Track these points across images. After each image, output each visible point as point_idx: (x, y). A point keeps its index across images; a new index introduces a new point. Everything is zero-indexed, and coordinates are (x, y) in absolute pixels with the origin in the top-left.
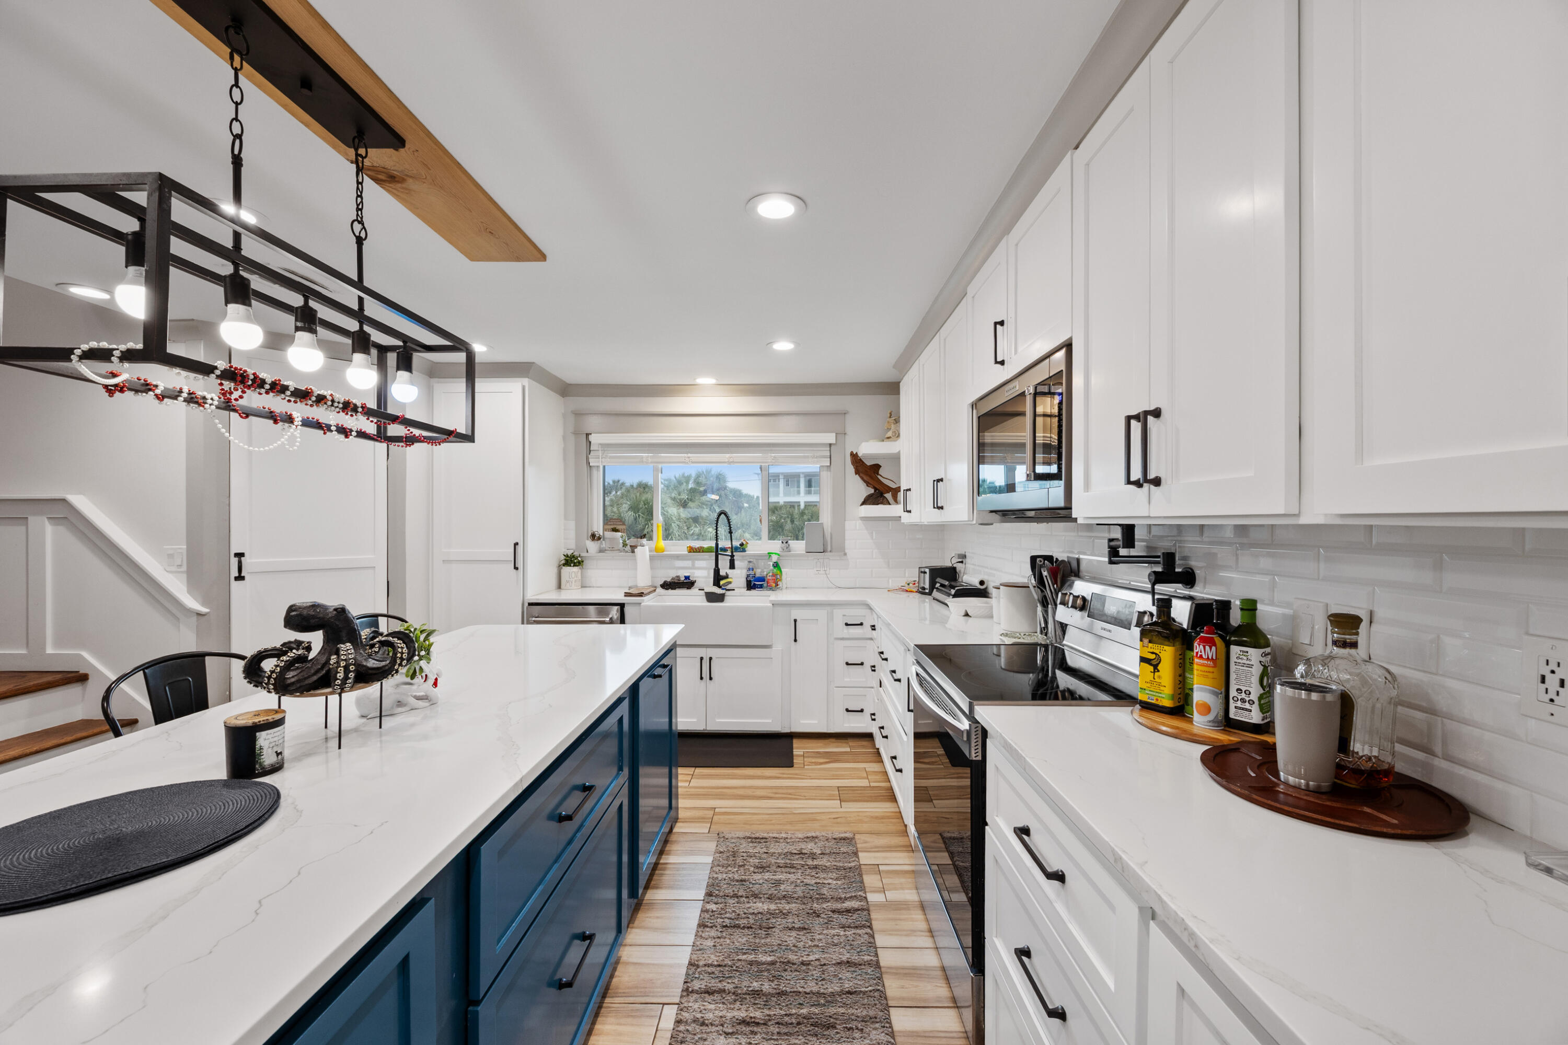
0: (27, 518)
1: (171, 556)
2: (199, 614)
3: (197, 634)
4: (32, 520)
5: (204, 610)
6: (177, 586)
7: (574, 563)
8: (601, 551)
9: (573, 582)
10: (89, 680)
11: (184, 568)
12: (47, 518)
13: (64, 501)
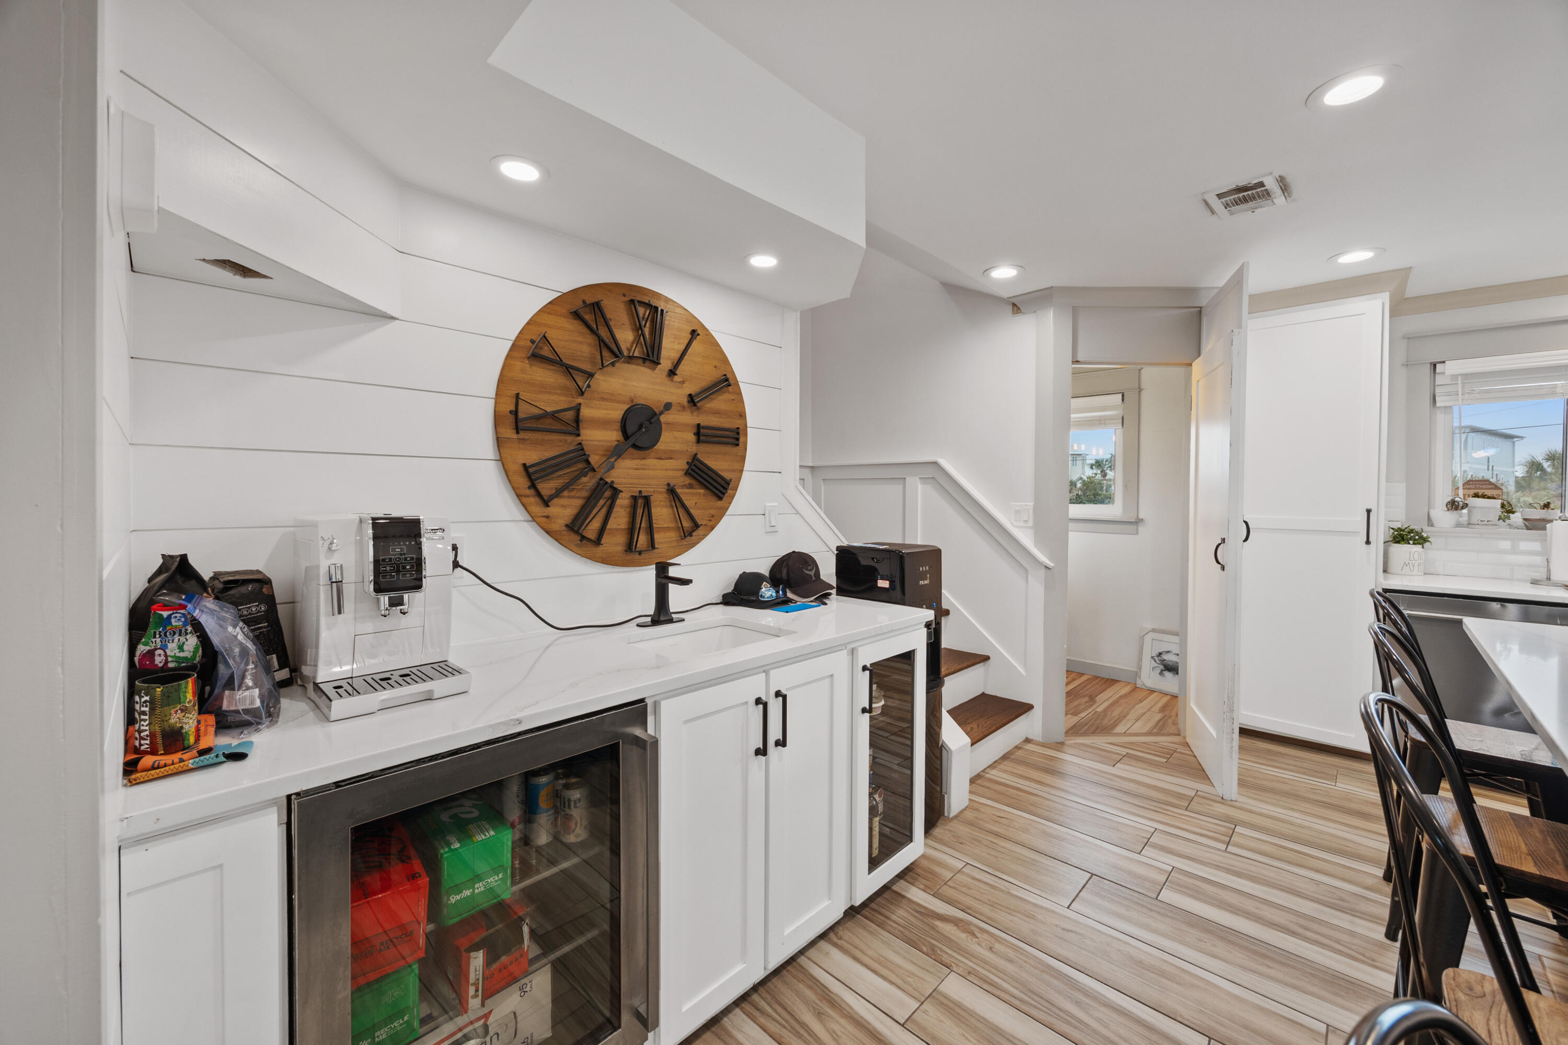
0: (905, 478)
1: (1018, 512)
2: (1046, 567)
3: (1045, 587)
4: (909, 480)
5: (1051, 564)
6: (1026, 539)
7: (1415, 540)
8: (1459, 525)
9: (1416, 565)
10: (950, 616)
11: (1031, 524)
12: (920, 478)
13: (935, 463)
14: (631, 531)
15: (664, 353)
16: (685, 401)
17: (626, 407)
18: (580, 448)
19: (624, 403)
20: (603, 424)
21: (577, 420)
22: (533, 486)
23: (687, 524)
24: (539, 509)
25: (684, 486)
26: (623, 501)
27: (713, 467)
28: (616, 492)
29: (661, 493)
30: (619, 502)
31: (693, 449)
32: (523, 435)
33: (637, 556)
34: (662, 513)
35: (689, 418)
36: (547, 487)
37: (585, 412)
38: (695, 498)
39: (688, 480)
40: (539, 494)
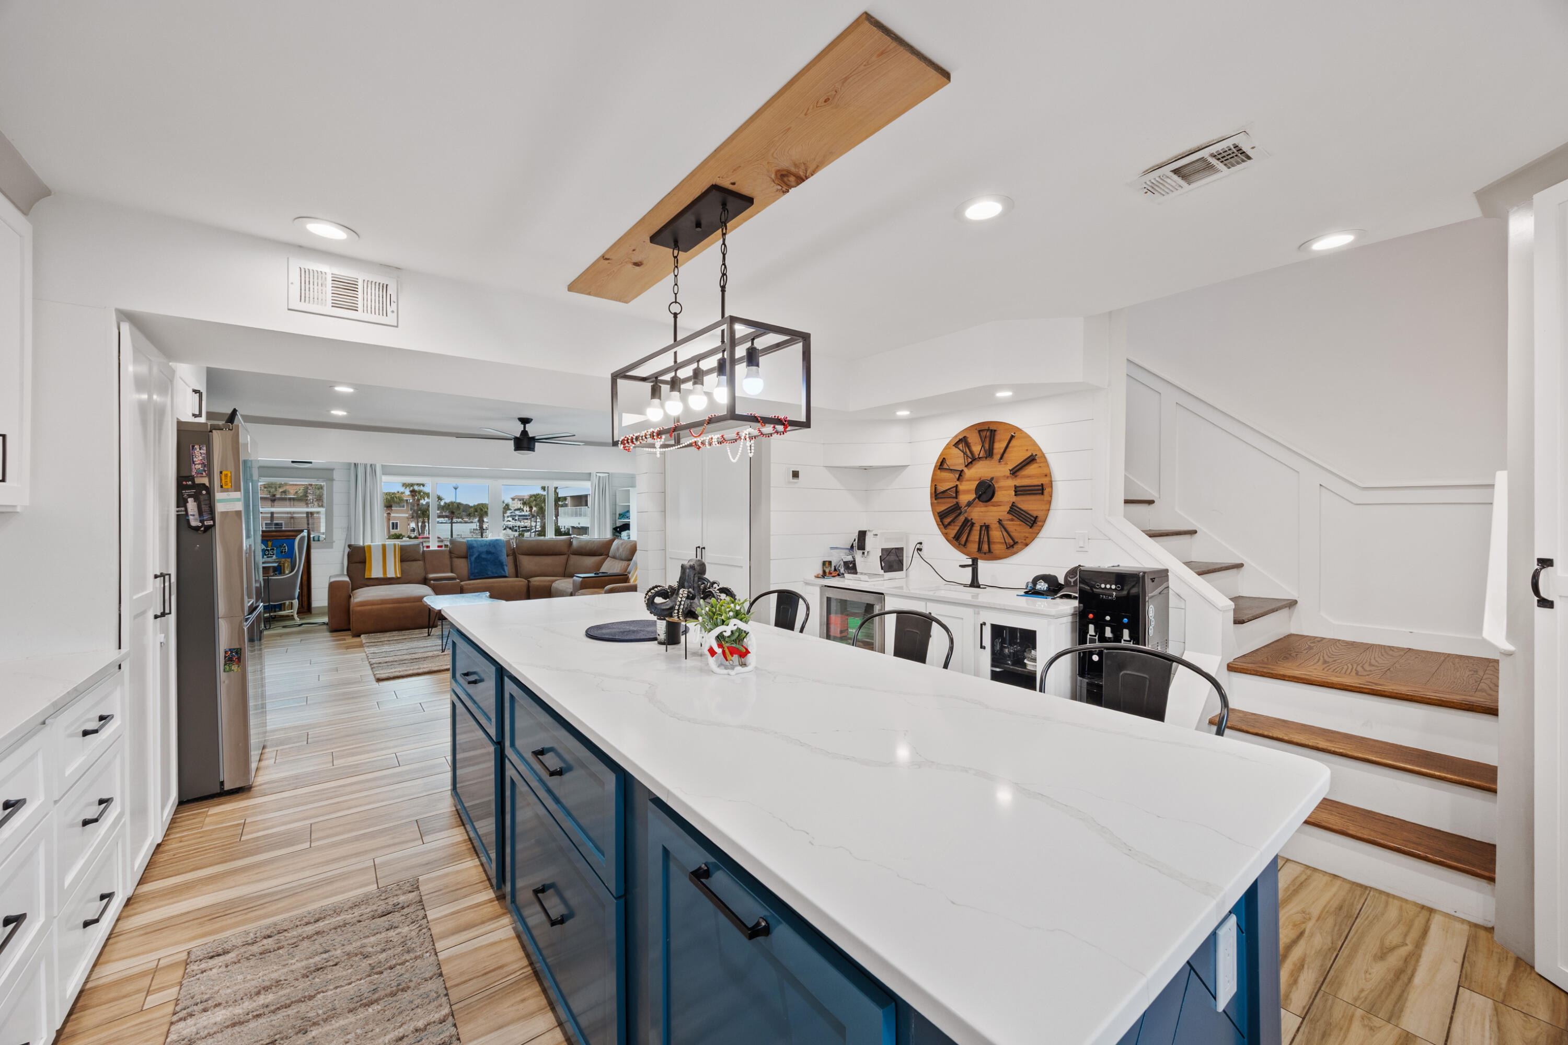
14: (980, 543)
15: (995, 451)
16: (1008, 473)
17: (977, 482)
18: (957, 503)
19: (976, 480)
20: (967, 492)
21: (957, 492)
22: (941, 522)
23: (1011, 542)
24: (944, 530)
25: (1008, 520)
26: (977, 528)
27: (1024, 509)
28: (973, 524)
29: (995, 524)
30: (974, 528)
31: (1014, 499)
32: (940, 500)
33: (983, 555)
34: (996, 534)
35: (1012, 483)
36: (947, 521)
37: (961, 488)
38: (1016, 528)
39: (1010, 517)
40: (943, 525)
